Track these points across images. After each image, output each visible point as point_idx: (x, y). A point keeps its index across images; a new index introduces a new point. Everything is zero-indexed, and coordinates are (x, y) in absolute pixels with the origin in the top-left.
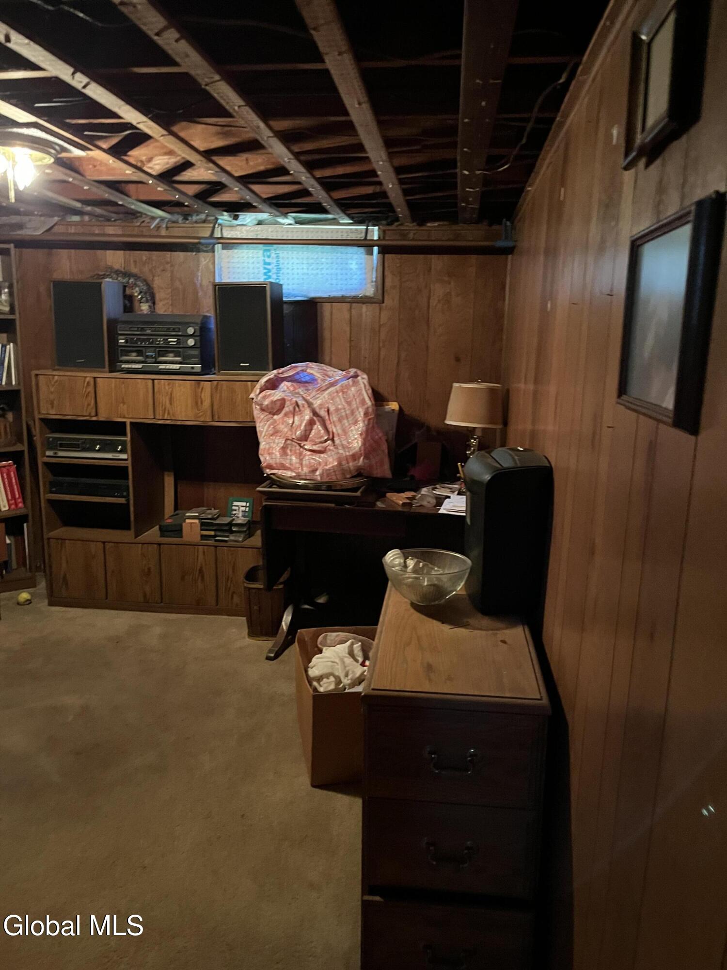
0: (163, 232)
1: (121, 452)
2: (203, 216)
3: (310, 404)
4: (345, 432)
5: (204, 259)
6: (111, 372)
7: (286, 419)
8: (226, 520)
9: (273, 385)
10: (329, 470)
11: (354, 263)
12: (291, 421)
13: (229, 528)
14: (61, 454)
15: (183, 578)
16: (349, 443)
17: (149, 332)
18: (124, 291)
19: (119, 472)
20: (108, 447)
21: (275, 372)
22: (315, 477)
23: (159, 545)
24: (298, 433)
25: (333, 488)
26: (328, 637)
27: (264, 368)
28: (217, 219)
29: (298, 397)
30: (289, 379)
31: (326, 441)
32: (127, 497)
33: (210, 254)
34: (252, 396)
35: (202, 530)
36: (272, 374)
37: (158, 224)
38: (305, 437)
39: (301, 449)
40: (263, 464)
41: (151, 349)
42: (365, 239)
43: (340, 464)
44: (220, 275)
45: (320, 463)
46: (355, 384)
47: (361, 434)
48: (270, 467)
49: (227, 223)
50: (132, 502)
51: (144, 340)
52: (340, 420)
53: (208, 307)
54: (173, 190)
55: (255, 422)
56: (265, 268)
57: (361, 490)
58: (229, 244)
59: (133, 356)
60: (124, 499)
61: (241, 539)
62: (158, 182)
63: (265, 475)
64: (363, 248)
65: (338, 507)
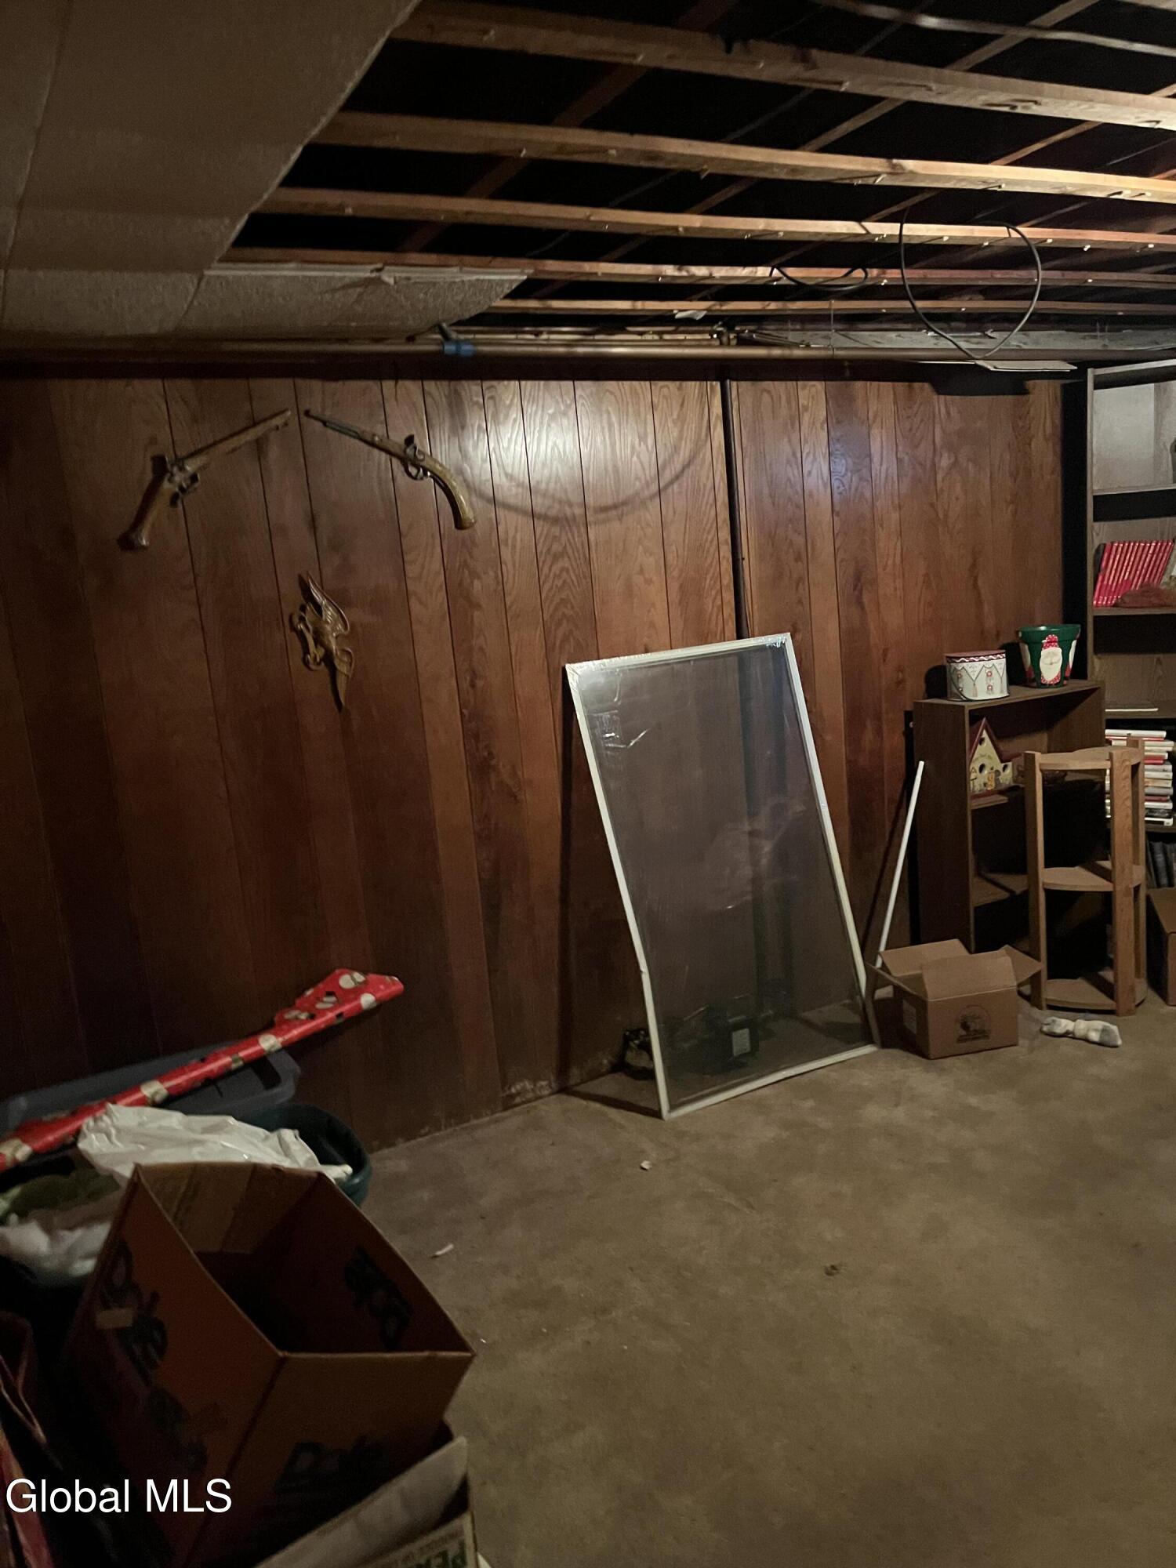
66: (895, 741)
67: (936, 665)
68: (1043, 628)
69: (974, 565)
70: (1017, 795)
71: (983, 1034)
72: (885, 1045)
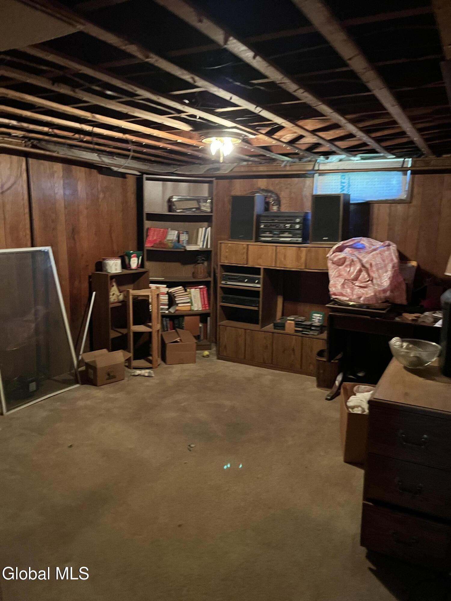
0: (288, 168)
1: (257, 283)
2: (309, 159)
3: (360, 261)
4: (380, 277)
5: (308, 181)
6: (256, 242)
7: (346, 268)
8: (308, 323)
9: (340, 249)
10: (368, 297)
11: (395, 180)
12: (348, 270)
13: (310, 327)
14: (229, 283)
15: (284, 352)
16: (382, 283)
17: (276, 221)
18: (265, 199)
19: (255, 294)
20: (252, 281)
21: (342, 242)
22: (359, 301)
23: (273, 333)
24: (352, 276)
25: (370, 308)
26: (360, 388)
27: (337, 240)
28: (317, 160)
29: (354, 256)
30: (350, 246)
31: (368, 281)
32: (258, 307)
33: (312, 179)
34: (328, 255)
35: (296, 327)
36: (340, 244)
37: (286, 164)
38: (356, 279)
39: (353, 286)
40: (331, 293)
41: (277, 230)
42: (402, 167)
43: (375, 295)
44: (316, 190)
45: (363, 294)
46: (389, 250)
47: (389, 278)
48: (335, 294)
49: (322, 162)
50: (261, 310)
51: (273, 226)
52: (378, 270)
53: (308, 207)
54: (294, 148)
55: (328, 270)
56: (342, 185)
57: (387, 310)
58: (322, 173)
59: (267, 234)
60: (257, 308)
61: (316, 334)
62: (287, 145)
63: (331, 299)
64: (402, 172)
65: (372, 318)
66: (85, 285)
67: (99, 261)
68: (131, 252)
69: (110, 230)
70: (124, 303)
71: (114, 377)
72: (83, 383)
